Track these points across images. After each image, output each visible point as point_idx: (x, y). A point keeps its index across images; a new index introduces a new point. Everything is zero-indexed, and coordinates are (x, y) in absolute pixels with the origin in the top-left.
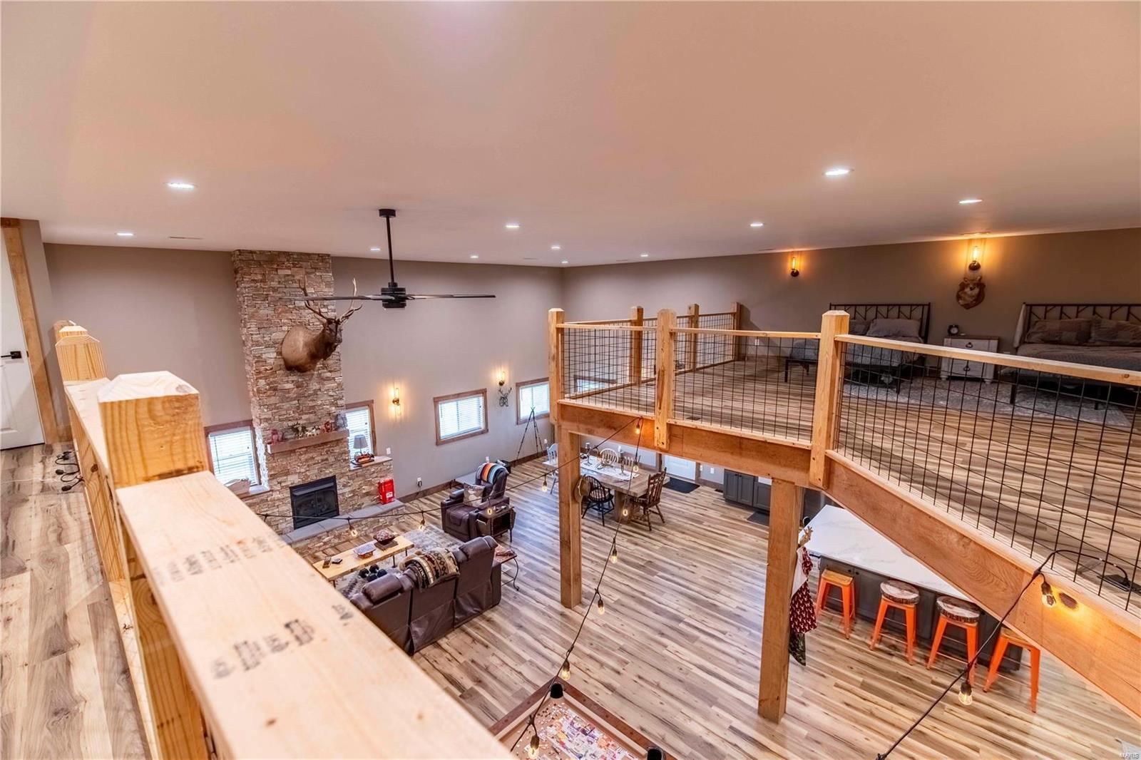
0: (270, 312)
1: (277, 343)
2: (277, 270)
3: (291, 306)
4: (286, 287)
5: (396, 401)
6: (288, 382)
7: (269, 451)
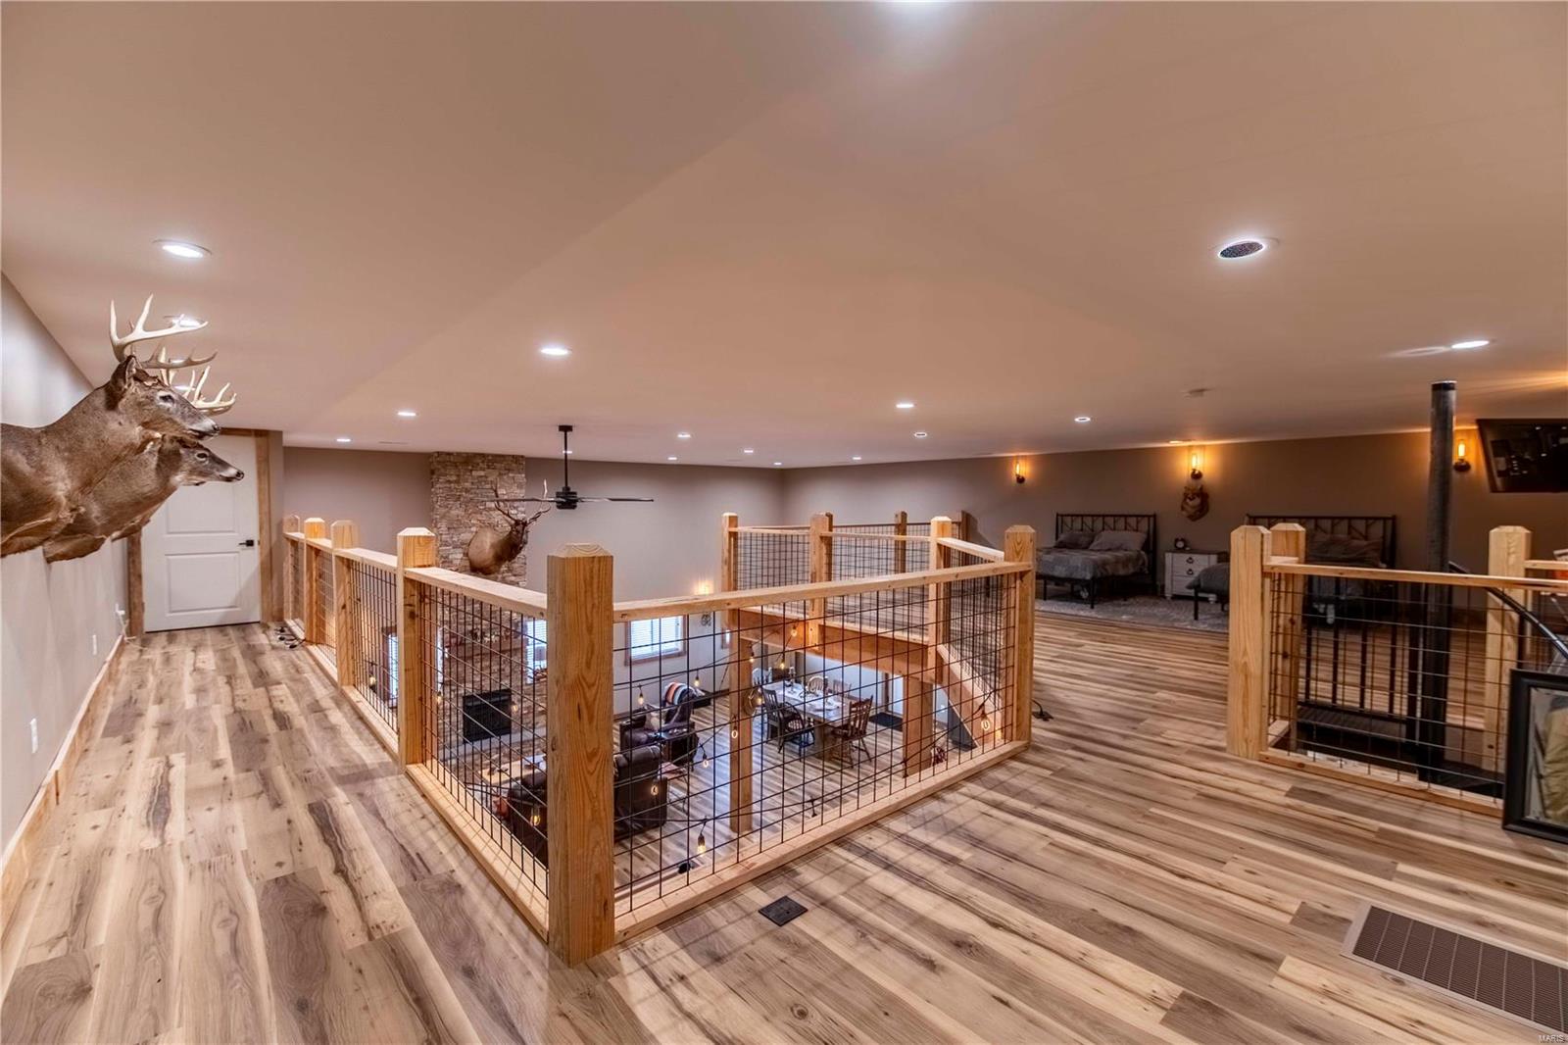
0: (460, 513)
2: (471, 471)
3: (482, 507)
4: (478, 488)
7: (446, 655)
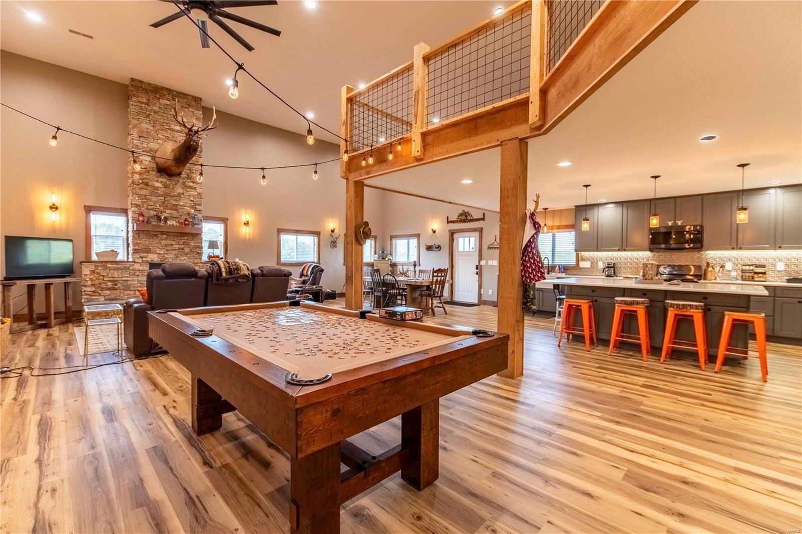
0: (149, 127)
1: (152, 151)
2: (159, 99)
3: (167, 127)
4: (164, 113)
5: (247, 224)
6: (158, 181)
7: (135, 229)
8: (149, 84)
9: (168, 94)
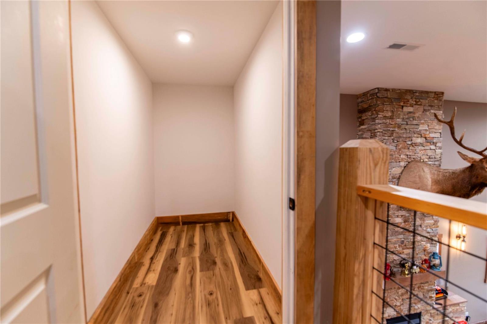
0: (393, 148)
1: (395, 178)
2: (403, 107)
3: (409, 143)
4: (407, 124)
5: (458, 237)
6: (398, 216)
8: (394, 90)
9: (412, 98)
